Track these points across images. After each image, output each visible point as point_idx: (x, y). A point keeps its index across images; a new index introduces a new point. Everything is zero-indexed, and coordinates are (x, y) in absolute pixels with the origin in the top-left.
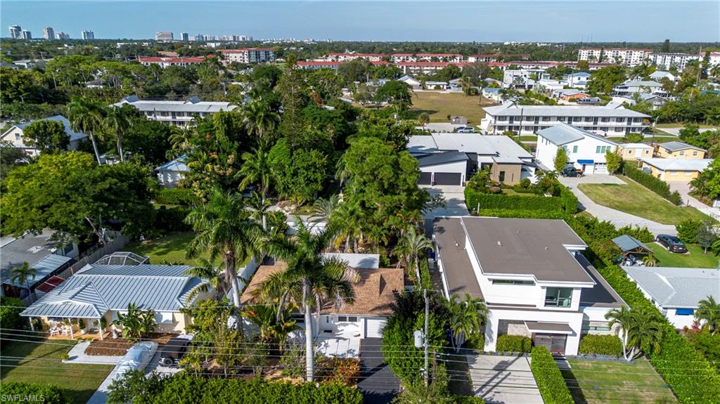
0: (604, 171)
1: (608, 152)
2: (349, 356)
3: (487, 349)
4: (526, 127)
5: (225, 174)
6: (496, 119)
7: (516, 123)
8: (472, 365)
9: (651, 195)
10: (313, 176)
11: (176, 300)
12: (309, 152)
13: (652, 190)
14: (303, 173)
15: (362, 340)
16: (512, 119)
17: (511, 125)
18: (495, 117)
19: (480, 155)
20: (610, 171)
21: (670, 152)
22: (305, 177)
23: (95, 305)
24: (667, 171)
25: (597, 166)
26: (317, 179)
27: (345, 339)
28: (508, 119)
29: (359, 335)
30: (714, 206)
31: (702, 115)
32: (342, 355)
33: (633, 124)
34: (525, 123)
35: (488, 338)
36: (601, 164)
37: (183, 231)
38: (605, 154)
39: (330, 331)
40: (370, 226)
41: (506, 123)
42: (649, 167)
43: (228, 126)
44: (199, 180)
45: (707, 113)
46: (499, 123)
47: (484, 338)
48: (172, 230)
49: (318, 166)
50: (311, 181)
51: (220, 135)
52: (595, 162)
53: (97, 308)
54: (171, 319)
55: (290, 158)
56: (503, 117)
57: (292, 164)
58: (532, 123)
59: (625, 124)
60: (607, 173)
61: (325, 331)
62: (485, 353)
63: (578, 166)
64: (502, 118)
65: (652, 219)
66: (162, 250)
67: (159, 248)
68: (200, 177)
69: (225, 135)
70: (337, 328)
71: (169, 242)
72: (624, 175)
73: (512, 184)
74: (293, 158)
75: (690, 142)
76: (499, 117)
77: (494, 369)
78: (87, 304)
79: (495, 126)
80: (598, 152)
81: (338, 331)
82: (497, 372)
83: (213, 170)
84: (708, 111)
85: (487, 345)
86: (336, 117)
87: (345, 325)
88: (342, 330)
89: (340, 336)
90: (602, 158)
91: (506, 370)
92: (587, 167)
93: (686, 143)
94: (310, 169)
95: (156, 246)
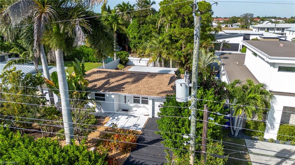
2: (134, 129)
3: (267, 136)
8: (251, 149)
14: (145, 37)
15: (150, 119)
19: (252, 34)
22: (145, 39)
27: (135, 117)
28: (266, 29)
29: (148, 115)
32: (128, 127)
34: (276, 32)
35: (269, 125)
39: (127, 111)
40: (174, 50)
47: (265, 125)
55: (138, 29)
57: (139, 32)
61: (123, 110)
62: (265, 140)
64: (262, 29)
70: (132, 109)
74: (140, 29)
77: (276, 156)
81: (132, 111)
82: (279, 160)
85: (268, 132)
87: (138, 107)
88: (136, 110)
89: (132, 114)
91: (290, 159)
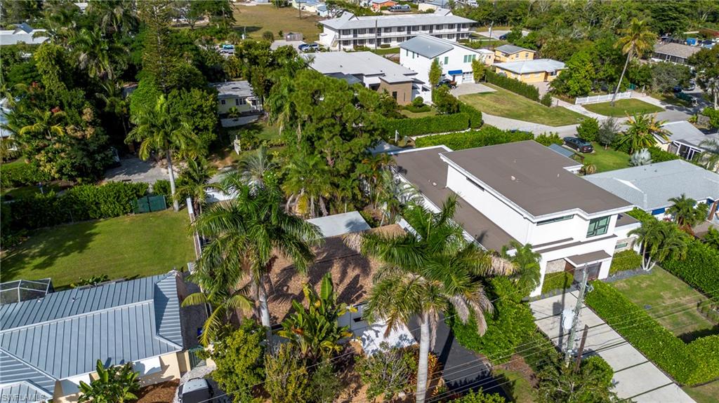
0: (471, 79)
1: (474, 61)
3: (533, 294)
4: (370, 40)
5: (84, 136)
6: (340, 33)
7: (360, 36)
9: (522, 99)
10: (202, 124)
11: (158, 338)
12: (189, 91)
13: (520, 94)
16: (355, 32)
17: (356, 39)
18: (339, 31)
19: (367, 76)
20: (475, 79)
21: (507, 55)
23: (30, 381)
24: (523, 74)
25: (465, 75)
26: (207, 125)
28: (352, 32)
30: (576, 103)
31: (505, 17)
32: (397, 345)
33: (463, 30)
34: (367, 36)
36: (468, 73)
37: (52, 225)
38: (471, 63)
39: (360, 319)
41: (351, 37)
42: (504, 72)
43: (61, 68)
44: (43, 148)
45: (509, 16)
46: (344, 37)
48: (35, 227)
49: (205, 109)
50: (202, 130)
51: (51, 82)
52: (463, 71)
53: (37, 385)
54: (158, 365)
56: (347, 30)
58: (373, 36)
59: (455, 31)
60: (473, 81)
63: (450, 78)
64: (346, 32)
65: (543, 123)
66: (39, 261)
67: (33, 257)
68: (41, 144)
69: (60, 81)
71: (42, 246)
72: (487, 82)
73: (405, 104)
75: (519, 44)
76: (343, 30)
78: (16, 384)
79: (340, 42)
80: (465, 61)
83: (66, 132)
84: (510, 13)
85: (534, 290)
86: (187, 43)
90: (468, 67)
92: (456, 78)
93: (515, 45)
94: (196, 114)
95: (26, 256)
